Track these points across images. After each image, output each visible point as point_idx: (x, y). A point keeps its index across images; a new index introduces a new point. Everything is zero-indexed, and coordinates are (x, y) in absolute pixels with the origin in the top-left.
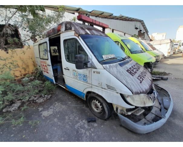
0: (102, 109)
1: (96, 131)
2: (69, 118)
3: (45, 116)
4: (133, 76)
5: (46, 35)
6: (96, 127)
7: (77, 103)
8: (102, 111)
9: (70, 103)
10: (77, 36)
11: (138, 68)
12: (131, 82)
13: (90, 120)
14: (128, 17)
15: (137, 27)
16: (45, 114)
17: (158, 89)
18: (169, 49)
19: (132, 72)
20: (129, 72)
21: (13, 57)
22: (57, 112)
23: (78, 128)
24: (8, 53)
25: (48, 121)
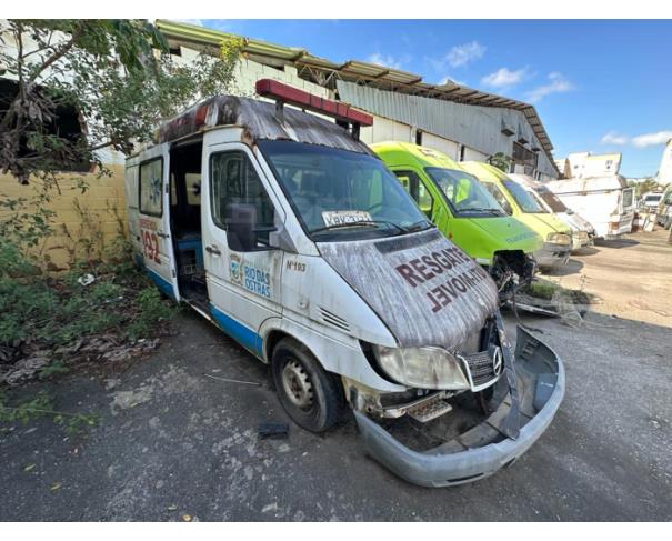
0: (311, 395)
1: (279, 466)
2: (203, 418)
3: (123, 408)
4: (414, 285)
5: (165, 135)
6: (284, 454)
7: (242, 372)
8: (310, 403)
9: (218, 371)
10: (249, 143)
11: (445, 264)
12: (398, 304)
13: (268, 430)
14: (476, 92)
15: (508, 127)
16: (125, 399)
17: (529, 344)
18: (616, 213)
19: (416, 273)
20: (403, 274)
21: (48, 200)
22: (164, 396)
23: (223, 454)
24: (25, 183)
25: (129, 424)
